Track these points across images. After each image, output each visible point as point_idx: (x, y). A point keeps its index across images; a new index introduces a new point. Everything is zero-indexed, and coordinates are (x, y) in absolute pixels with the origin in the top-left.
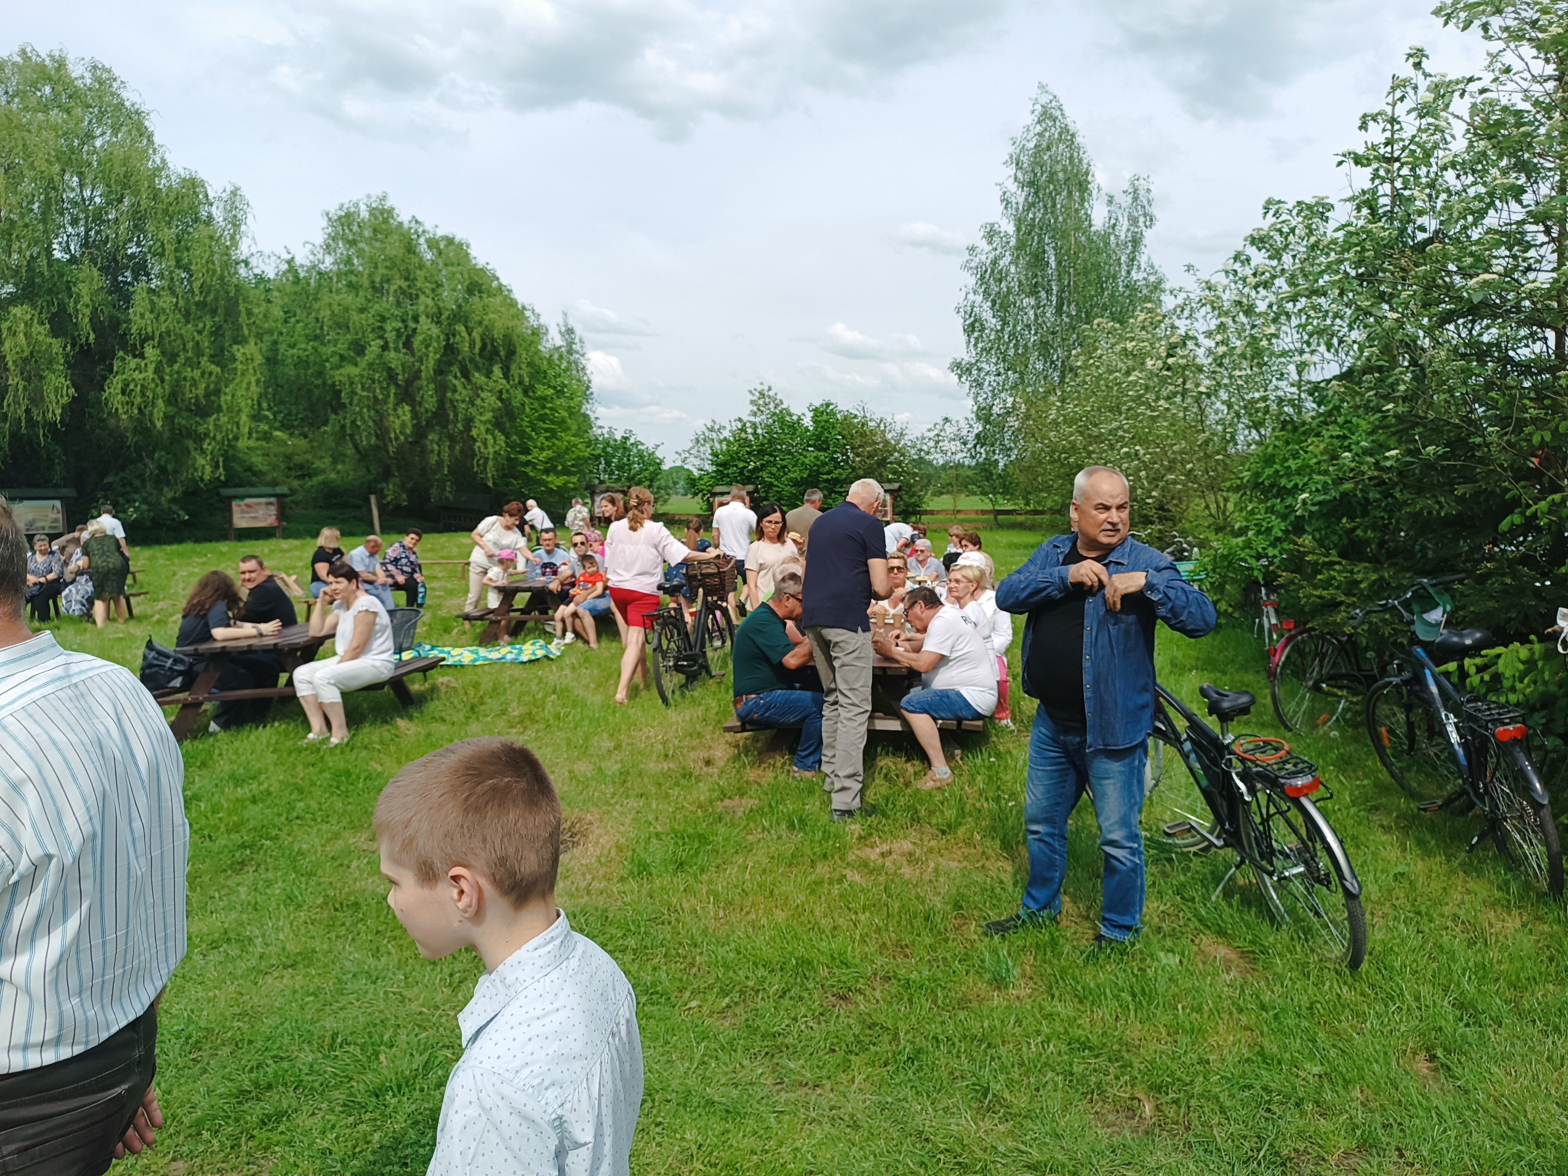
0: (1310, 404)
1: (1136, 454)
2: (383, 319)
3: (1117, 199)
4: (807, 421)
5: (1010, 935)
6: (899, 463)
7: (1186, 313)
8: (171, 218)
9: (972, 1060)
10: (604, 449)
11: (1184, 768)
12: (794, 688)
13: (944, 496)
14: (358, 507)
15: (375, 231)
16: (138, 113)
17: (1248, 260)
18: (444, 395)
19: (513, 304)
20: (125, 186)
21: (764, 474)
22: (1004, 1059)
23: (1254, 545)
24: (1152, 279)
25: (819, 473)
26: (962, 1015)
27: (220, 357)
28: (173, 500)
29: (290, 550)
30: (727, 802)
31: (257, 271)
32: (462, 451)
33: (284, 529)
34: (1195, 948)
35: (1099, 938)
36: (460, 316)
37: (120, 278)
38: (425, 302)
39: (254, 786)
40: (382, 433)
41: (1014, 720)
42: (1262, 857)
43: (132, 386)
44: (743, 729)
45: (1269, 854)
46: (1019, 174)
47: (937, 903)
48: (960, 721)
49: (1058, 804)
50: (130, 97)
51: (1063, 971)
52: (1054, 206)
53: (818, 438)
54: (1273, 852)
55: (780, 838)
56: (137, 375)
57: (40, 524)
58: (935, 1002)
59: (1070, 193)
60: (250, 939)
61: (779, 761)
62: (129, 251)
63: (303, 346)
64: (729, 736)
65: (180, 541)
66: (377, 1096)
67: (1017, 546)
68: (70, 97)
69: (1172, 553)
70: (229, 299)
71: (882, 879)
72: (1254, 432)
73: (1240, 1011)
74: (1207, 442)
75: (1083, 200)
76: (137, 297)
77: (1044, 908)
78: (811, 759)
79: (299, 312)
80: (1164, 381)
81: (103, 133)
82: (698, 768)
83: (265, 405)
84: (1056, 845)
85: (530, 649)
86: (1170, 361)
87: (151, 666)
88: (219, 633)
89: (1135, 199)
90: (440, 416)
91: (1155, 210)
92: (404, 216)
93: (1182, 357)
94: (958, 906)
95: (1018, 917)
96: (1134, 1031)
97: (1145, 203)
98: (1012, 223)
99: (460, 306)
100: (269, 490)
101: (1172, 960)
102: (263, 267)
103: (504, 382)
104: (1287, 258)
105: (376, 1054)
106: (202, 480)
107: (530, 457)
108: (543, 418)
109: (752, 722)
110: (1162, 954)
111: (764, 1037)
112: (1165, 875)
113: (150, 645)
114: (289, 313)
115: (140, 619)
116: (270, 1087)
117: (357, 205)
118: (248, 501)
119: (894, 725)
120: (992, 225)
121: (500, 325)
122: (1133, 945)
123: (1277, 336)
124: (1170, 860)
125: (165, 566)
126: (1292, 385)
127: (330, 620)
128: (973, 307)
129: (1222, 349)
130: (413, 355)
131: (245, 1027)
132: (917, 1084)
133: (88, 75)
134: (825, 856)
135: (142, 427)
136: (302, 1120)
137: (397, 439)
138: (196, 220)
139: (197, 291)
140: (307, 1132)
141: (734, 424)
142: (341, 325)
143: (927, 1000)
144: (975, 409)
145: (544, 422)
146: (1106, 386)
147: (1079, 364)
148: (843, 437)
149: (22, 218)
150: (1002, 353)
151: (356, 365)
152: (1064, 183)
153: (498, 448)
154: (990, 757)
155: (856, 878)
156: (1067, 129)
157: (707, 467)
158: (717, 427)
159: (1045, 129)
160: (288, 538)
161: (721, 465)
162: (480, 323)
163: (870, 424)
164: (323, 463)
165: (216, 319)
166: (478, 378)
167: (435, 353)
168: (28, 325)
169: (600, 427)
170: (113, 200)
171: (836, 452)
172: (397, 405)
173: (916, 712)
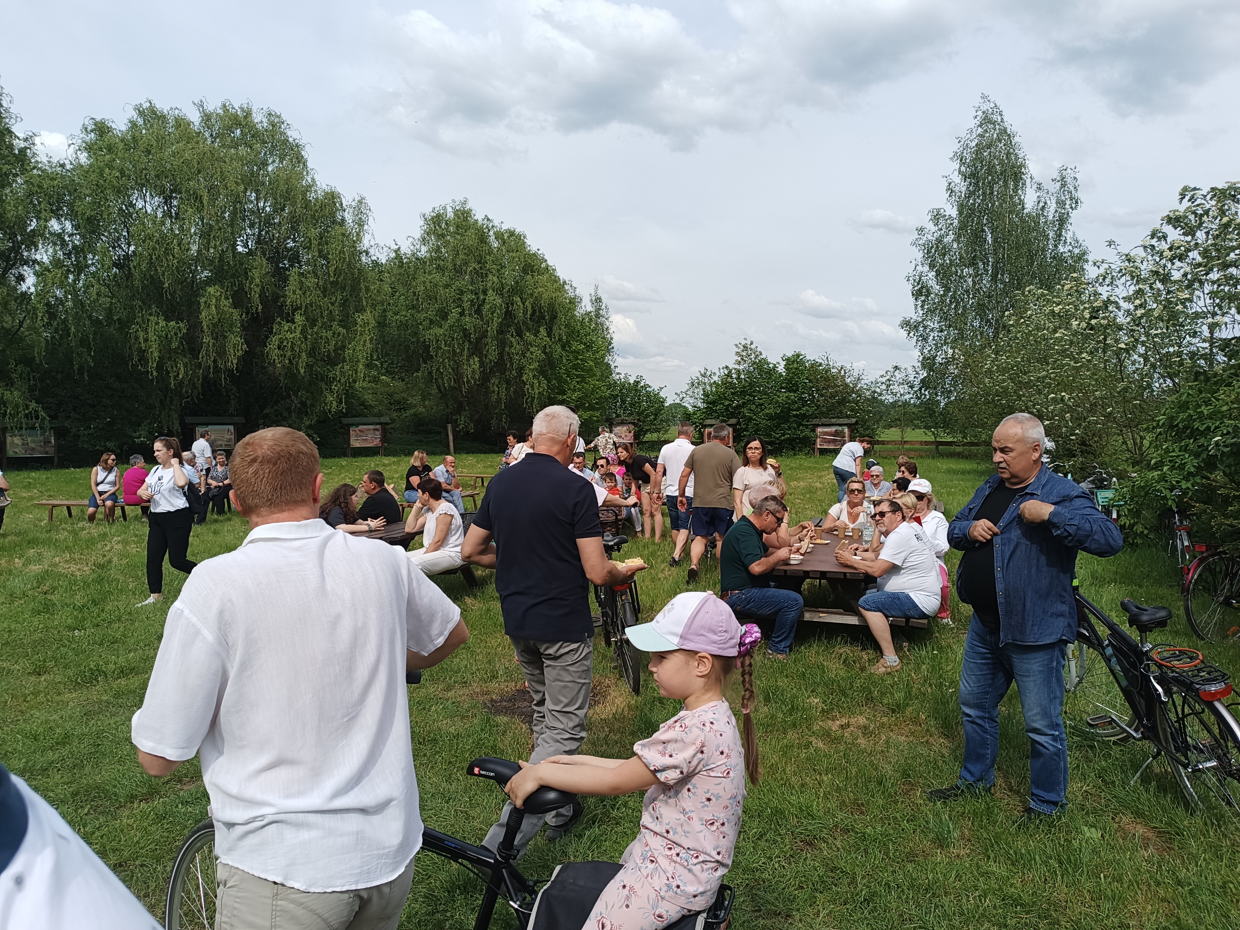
0: (1221, 358)
1: (1062, 399)
2: (462, 293)
3: (1045, 186)
4: (781, 369)
5: (951, 802)
6: (857, 403)
7: (1108, 281)
8: (317, 221)
9: (919, 906)
10: (621, 390)
11: (1106, 669)
12: (769, 586)
13: (894, 429)
14: (439, 433)
15: (458, 226)
16: (297, 146)
17: (1165, 237)
18: (504, 350)
19: (556, 280)
20: (287, 199)
21: (745, 410)
22: (946, 908)
23: (1168, 478)
24: (1076, 251)
25: (789, 410)
26: (910, 867)
27: (347, 322)
29: (390, 465)
31: (374, 258)
32: (514, 392)
33: (386, 448)
34: (1116, 826)
35: (1029, 810)
36: (517, 290)
37: (281, 265)
38: (492, 280)
40: (458, 378)
41: (953, 619)
42: (1177, 750)
43: (285, 344)
45: (1184, 748)
46: (963, 168)
47: (888, 770)
48: (908, 619)
49: (989, 692)
50: (292, 135)
51: (997, 837)
52: (992, 193)
53: (790, 381)
54: (1187, 747)
56: (289, 336)
57: (219, 443)
58: (887, 854)
59: (1006, 182)
62: (288, 246)
63: (404, 313)
67: (955, 472)
68: (253, 136)
69: (1093, 482)
70: (354, 279)
71: (842, 747)
72: (1168, 381)
73: (1158, 884)
74: (1125, 390)
75: (1016, 190)
76: (291, 279)
77: (979, 781)
78: (784, 644)
79: (402, 288)
80: (1086, 337)
81: (274, 161)
83: (375, 357)
84: (987, 726)
86: (1093, 322)
89: (1063, 186)
90: (500, 365)
91: (1080, 195)
92: (479, 216)
93: (1103, 318)
94: (906, 774)
95: (958, 787)
96: (1062, 892)
97: (1072, 189)
98: (955, 208)
99: (517, 283)
100: (376, 420)
101: (1094, 834)
102: (378, 254)
103: (548, 339)
104: (1200, 235)
106: (330, 412)
107: (565, 397)
108: (576, 367)
110: (1086, 829)
112: (1088, 760)
114: (395, 289)
117: (445, 208)
118: (361, 427)
119: (852, 620)
120: (939, 210)
121: (546, 296)
122: (1060, 818)
123: (1191, 301)
124: (1092, 747)
126: (1204, 341)
127: (421, 521)
128: (920, 276)
129: (1139, 312)
130: (482, 320)
132: (872, 922)
133: (265, 120)
134: (794, 725)
135: (291, 373)
137: (468, 382)
138: (334, 222)
139: (332, 274)
141: (722, 371)
142: (432, 297)
143: (880, 852)
144: (921, 359)
145: (577, 370)
146: (1035, 341)
147: (1011, 323)
148: (810, 381)
149: (217, 224)
150: (944, 313)
151: (441, 327)
152: (1001, 174)
153: (541, 389)
154: (933, 650)
155: (820, 745)
156: (1005, 130)
157: (700, 405)
158: (708, 373)
159: (986, 131)
160: (389, 455)
161: (710, 403)
162: (532, 295)
163: (833, 370)
164: (415, 400)
165: (345, 294)
166: (529, 336)
167: (498, 318)
168: (218, 300)
169: (618, 374)
170: (278, 209)
171: (804, 393)
172: (469, 357)
173: (871, 610)
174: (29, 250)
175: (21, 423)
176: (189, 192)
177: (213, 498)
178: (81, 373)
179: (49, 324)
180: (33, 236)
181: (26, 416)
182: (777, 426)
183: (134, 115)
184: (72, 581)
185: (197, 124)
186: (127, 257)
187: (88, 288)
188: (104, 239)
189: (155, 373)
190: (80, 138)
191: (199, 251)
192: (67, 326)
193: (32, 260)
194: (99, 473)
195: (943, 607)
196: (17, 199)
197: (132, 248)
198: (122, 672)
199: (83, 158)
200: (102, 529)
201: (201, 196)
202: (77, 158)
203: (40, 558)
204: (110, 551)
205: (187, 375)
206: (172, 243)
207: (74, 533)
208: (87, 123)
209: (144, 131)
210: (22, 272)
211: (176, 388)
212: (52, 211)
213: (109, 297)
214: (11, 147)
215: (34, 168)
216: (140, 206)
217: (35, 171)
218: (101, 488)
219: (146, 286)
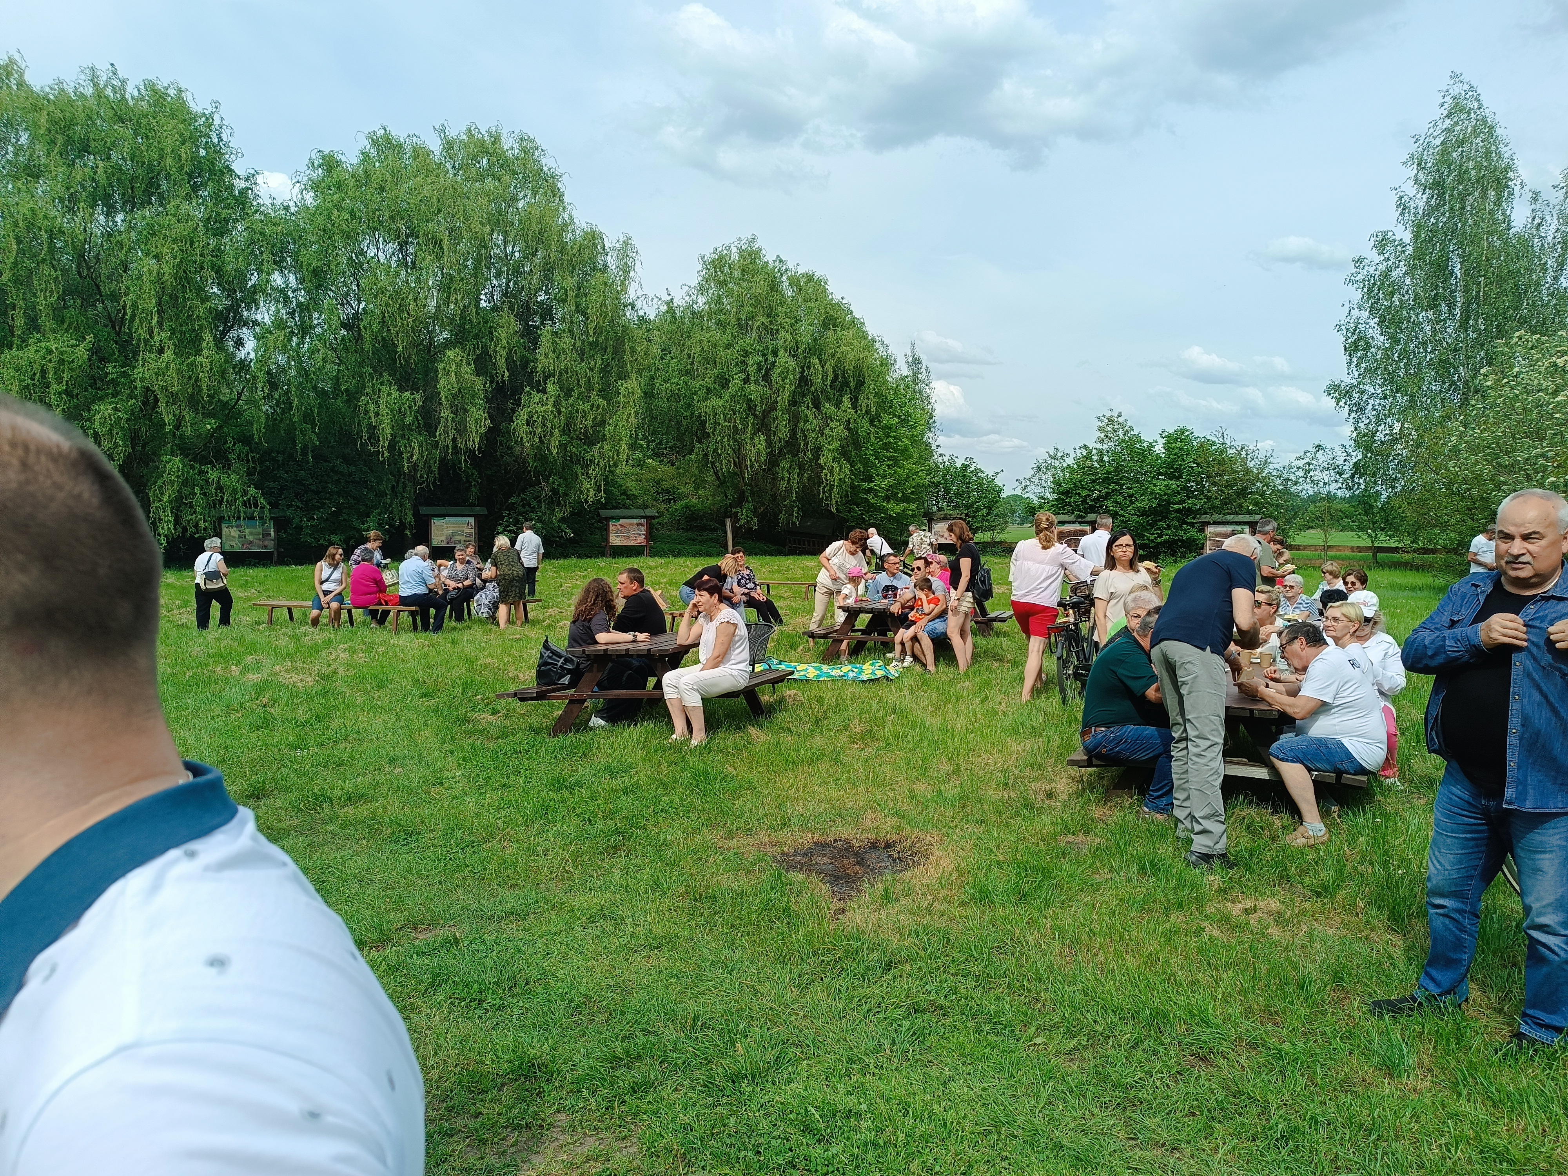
2: (746, 354)
3: (1544, 196)
4: (1159, 449)
5: (1404, 1017)
6: (1262, 494)
8: (574, 268)
10: (945, 476)
13: (1313, 530)
14: (715, 530)
15: (743, 271)
16: (553, 176)
18: (796, 425)
19: (865, 336)
20: (539, 241)
21: (1109, 503)
25: (1169, 503)
26: (1343, 1098)
27: (608, 392)
28: (562, 520)
30: (1070, 838)
31: (641, 313)
32: (809, 479)
33: (652, 548)
35: (1520, 1036)
36: (815, 349)
37: (531, 323)
38: (785, 336)
39: (627, 779)
40: (740, 461)
41: (1402, 777)
43: (535, 418)
44: (1089, 764)
46: (1421, 175)
47: (1313, 971)
48: (1340, 774)
49: (1471, 877)
50: (547, 163)
51: (1472, 1068)
52: (1463, 208)
53: (1170, 465)
55: (1130, 880)
56: (540, 409)
57: (458, 538)
58: (1312, 1079)
59: (1484, 192)
60: (622, 919)
61: (1127, 801)
62: (539, 299)
63: (676, 380)
64: (1074, 771)
65: (566, 557)
66: (734, 1082)
67: (1401, 588)
68: (502, 166)
70: (617, 340)
71: (1246, 937)
75: (1498, 202)
76: (543, 339)
77: (1448, 992)
78: (1164, 800)
79: (673, 349)
81: (525, 196)
82: (1040, 801)
83: (641, 435)
84: (1466, 922)
85: (870, 669)
87: (546, 664)
88: (602, 637)
90: (792, 446)
92: (769, 257)
94: (1337, 977)
95: (1414, 999)
98: (1409, 230)
99: (815, 340)
100: (641, 512)
102: (646, 309)
103: (853, 411)
105: (733, 1042)
106: (587, 502)
107: (872, 485)
108: (886, 447)
109: (1099, 756)
111: (1115, 1086)
113: (546, 646)
114: (665, 350)
115: (535, 623)
116: (639, 1057)
117: (728, 248)
118: (622, 521)
119: (1261, 773)
120: (1386, 232)
121: (851, 356)
122: (1565, 1049)
125: (553, 578)
127: (695, 630)
128: (1357, 324)
130: (771, 387)
131: (617, 998)
132: (1293, 1165)
133: (516, 146)
134: (1180, 905)
135: (542, 456)
136: (666, 1092)
137: (752, 466)
138: (594, 269)
139: (591, 333)
140: (670, 1106)
141: (1078, 451)
142: (709, 360)
143: (1303, 1075)
144: (1355, 434)
145: (888, 451)
146: (1524, 409)
147: (1489, 383)
148: (1198, 465)
149: (459, 274)
150: (1389, 374)
151: (720, 397)
152: (1478, 181)
153: (843, 475)
154: (1374, 817)
155: (1216, 933)
156: (1484, 121)
157: (1048, 495)
158: (1059, 454)
159: (1457, 123)
160: (655, 556)
161: (1062, 493)
162: (833, 355)
163: (1230, 451)
164: (687, 489)
165: (606, 357)
166: (829, 408)
167: (791, 385)
168: (458, 366)
169: (941, 455)
170: (529, 254)
171: (1189, 480)
172: (754, 434)
173: (1287, 761)
174: (249, 309)
175: (239, 512)
176: (427, 235)
177: (451, 602)
178: (304, 453)
179: (269, 396)
180: (255, 293)
181: (244, 503)
182: (1152, 525)
183: (366, 144)
184: (294, 694)
185: (437, 153)
186: (356, 315)
187: (313, 353)
188: (331, 294)
189: (386, 454)
190: (306, 174)
191: (438, 307)
192: (289, 398)
193: (253, 322)
194: (323, 568)
195: (1388, 763)
196: (237, 249)
197: (362, 305)
198: (349, 798)
199: (309, 198)
200: (326, 635)
201: (441, 240)
202: (302, 199)
203: (258, 666)
204: (335, 660)
205: (422, 457)
206: (407, 297)
207: (296, 638)
208: (314, 157)
209: (377, 164)
210: (242, 336)
211: (410, 472)
212: (275, 263)
213: (335, 364)
214: (231, 187)
215: (256, 211)
216: (372, 255)
217: (257, 216)
218: (326, 587)
219: (378, 350)
